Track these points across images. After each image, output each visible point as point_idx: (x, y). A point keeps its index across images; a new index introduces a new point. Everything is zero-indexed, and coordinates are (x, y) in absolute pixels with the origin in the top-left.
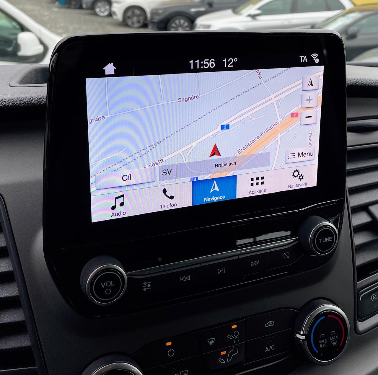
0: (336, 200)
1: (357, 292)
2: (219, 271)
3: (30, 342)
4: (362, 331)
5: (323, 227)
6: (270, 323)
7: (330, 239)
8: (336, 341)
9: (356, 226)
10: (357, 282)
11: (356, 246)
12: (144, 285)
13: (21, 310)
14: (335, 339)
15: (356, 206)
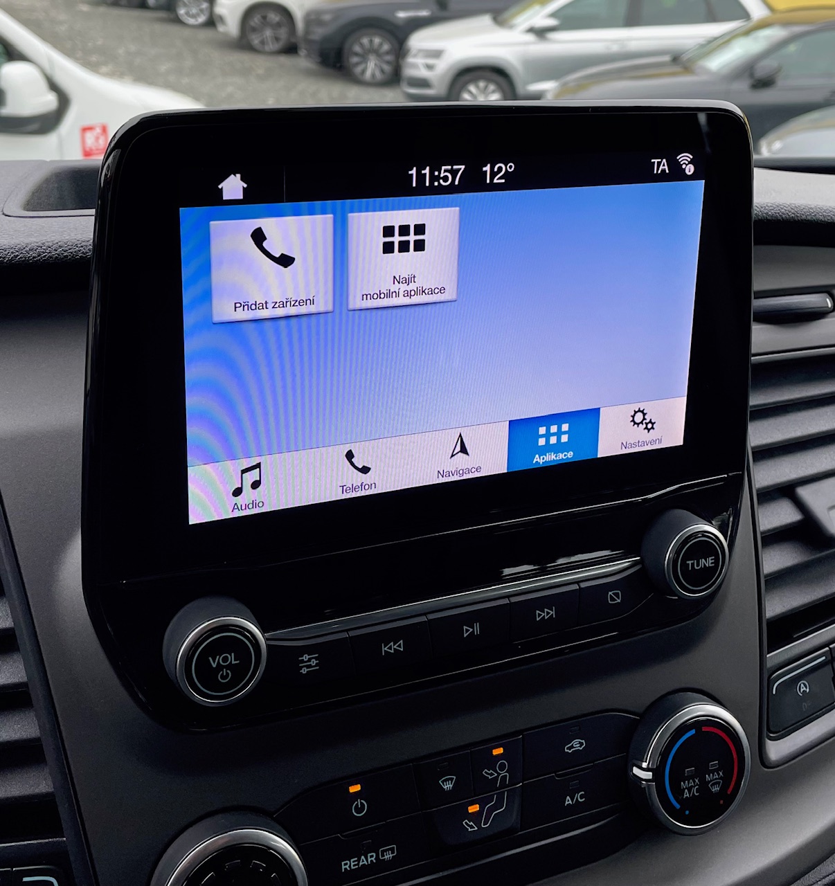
0: (726, 476)
1: (766, 676)
2: (467, 631)
3: (50, 783)
4: (777, 761)
5: (694, 535)
6: (577, 744)
7: (709, 562)
8: (719, 783)
9: (769, 531)
10: (768, 653)
11: (766, 576)
12: (303, 661)
13: (32, 714)
14: (716, 779)
15: (768, 487)
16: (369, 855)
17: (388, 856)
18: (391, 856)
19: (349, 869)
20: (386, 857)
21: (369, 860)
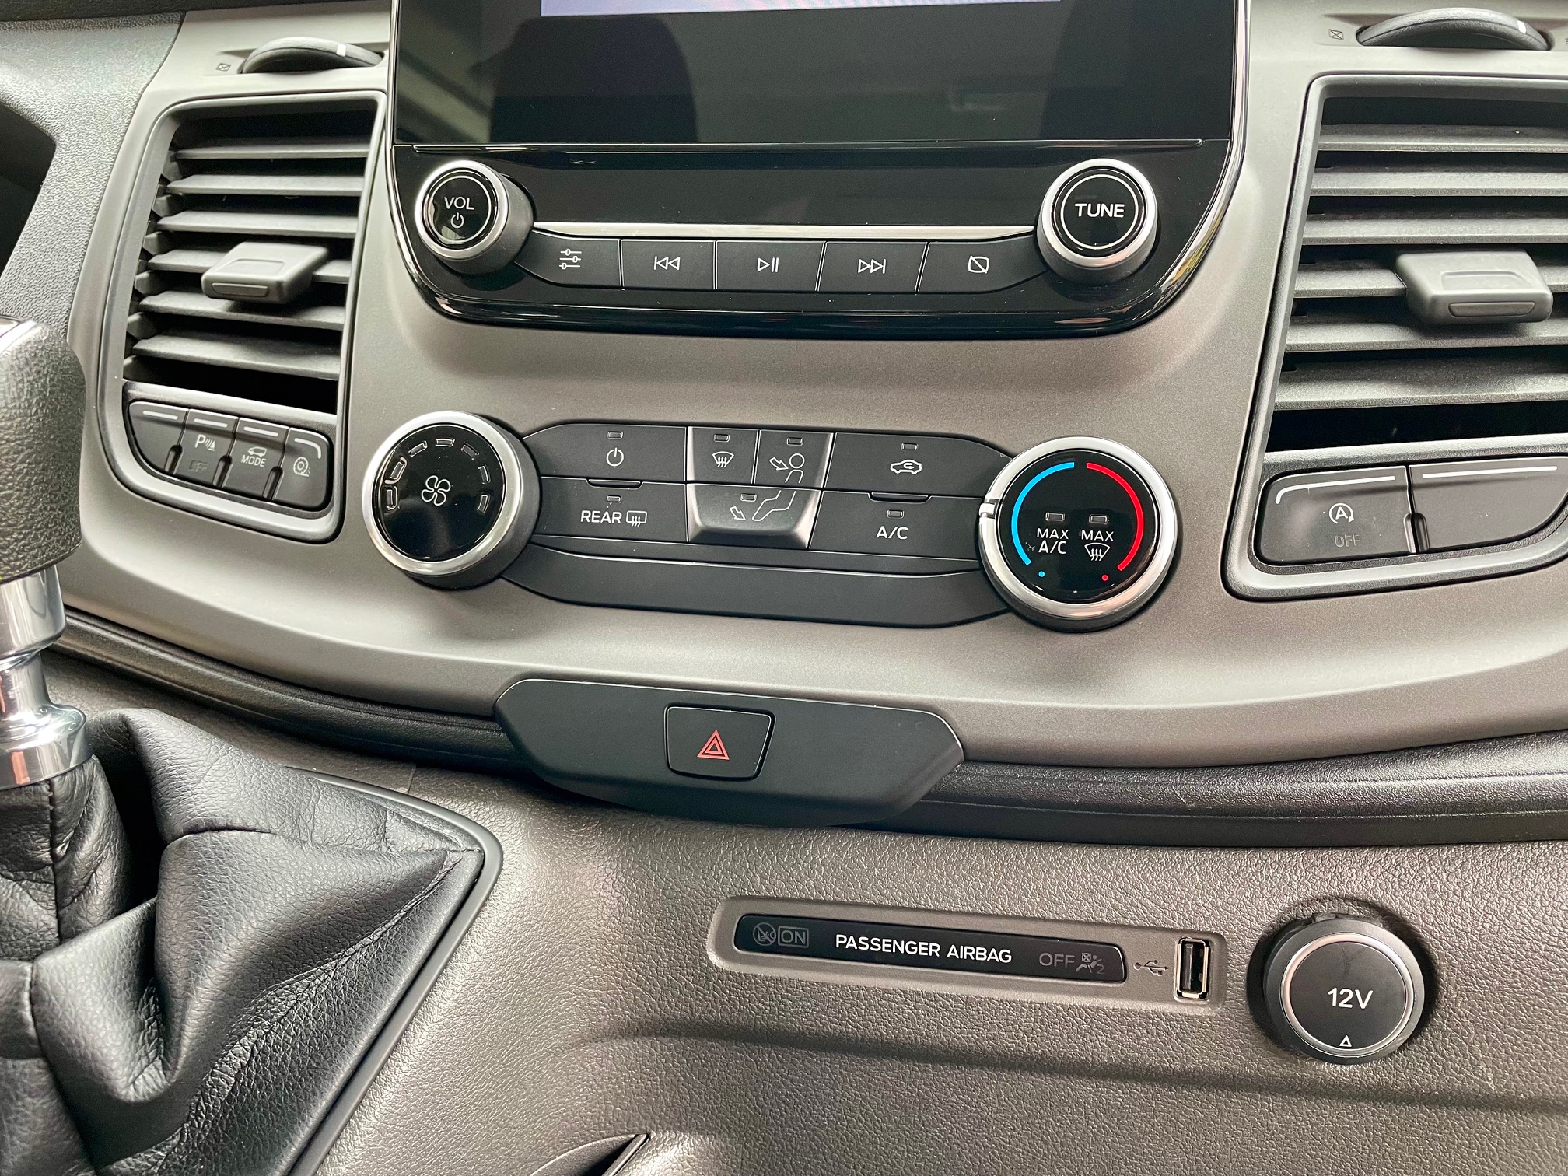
16: (614, 513)
17: (636, 522)
18: (640, 523)
19: (588, 521)
20: (633, 522)
21: (614, 518)
